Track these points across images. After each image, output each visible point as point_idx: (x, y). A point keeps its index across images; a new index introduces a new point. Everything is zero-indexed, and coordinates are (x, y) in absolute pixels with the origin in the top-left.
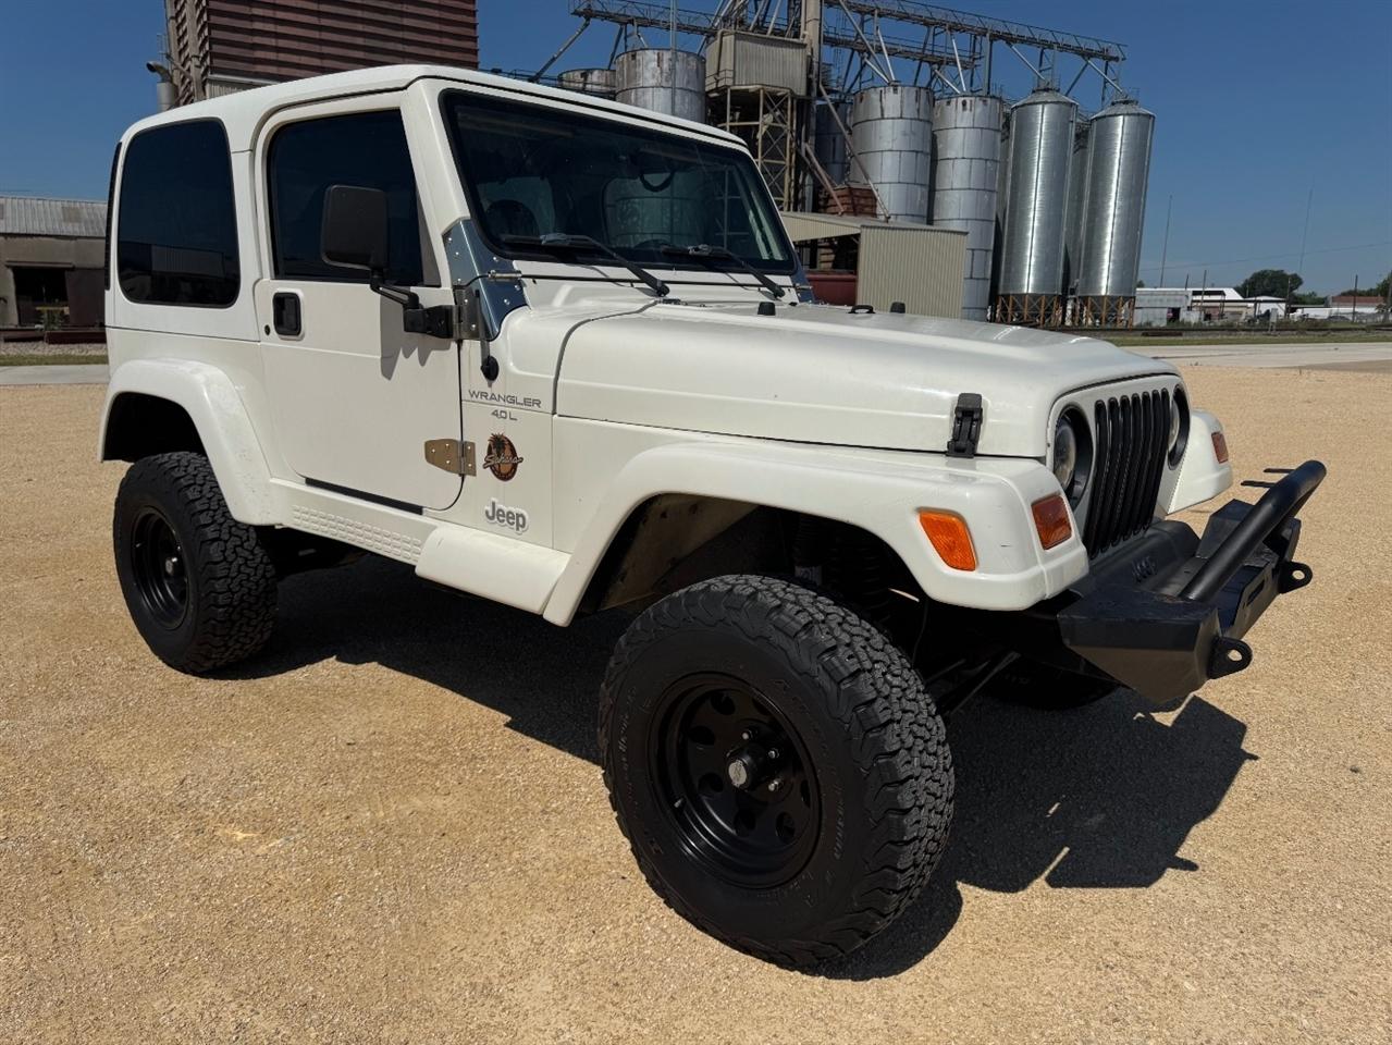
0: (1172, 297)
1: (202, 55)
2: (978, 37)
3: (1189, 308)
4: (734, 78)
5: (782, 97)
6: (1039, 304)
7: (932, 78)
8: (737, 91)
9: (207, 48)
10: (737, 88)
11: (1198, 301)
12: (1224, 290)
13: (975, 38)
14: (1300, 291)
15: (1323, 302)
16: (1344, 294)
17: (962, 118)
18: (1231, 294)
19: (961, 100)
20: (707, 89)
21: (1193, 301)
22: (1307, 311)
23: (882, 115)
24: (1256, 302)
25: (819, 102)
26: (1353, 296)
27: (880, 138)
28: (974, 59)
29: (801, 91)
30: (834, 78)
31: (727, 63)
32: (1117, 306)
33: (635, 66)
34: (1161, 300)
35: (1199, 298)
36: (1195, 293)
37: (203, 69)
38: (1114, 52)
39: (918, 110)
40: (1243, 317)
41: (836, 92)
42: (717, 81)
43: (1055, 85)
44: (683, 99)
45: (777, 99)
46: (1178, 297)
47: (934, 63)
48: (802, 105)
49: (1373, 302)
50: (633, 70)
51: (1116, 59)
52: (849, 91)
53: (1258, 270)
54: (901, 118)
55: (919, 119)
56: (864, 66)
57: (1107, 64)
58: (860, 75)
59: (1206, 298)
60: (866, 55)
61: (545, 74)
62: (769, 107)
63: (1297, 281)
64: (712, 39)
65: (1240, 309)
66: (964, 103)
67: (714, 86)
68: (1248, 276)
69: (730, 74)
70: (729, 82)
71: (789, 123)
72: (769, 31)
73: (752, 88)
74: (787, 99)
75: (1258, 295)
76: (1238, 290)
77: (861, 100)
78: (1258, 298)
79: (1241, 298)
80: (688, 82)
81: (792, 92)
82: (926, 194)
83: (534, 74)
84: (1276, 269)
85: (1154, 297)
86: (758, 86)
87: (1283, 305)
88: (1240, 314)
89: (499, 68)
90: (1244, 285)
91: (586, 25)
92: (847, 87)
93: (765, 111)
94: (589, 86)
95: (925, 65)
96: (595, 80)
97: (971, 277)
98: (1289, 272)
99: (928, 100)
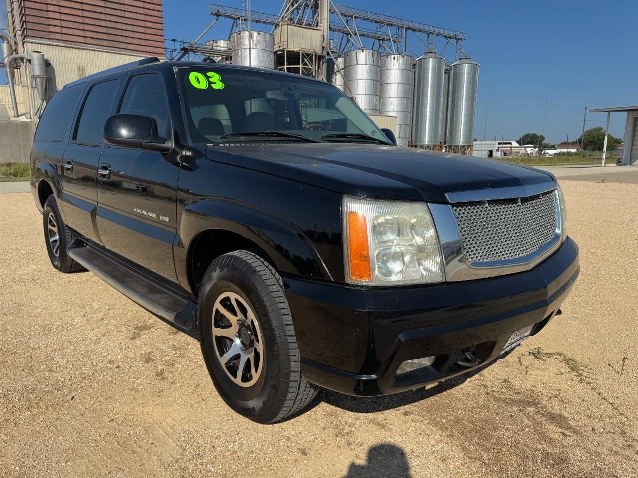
0: (490, 146)
1: (23, 30)
2: (400, 29)
3: (498, 151)
4: (288, 45)
5: (310, 54)
7: (380, 47)
8: (289, 51)
9: (25, 27)
10: (289, 49)
12: (512, 142)
13: (398, 29)
14: (544, 142)
15: (553, 147)
16: (562, 144)
17: (393, 65)
18: (515, 144)
19: (393, 56)
20: (275, 50)
21: (499, 147)
22: (547, 151)
23: (357, 63)
24: (525, 147)
25: (328, 57)
26: (566, 144)
27: (357, 74)
28: (398, 38)
29: (319, 52)
31: (284, 38)
32: (465, 150)
33: (240, 39)
34: (485, 147)
35: (501, 146)
36: (499, 144)
37: (23, 37)
38: (460, 36)
39: (373, 61)
40: (520, 154)
41: (336, 52)
42: (280, 47)
43: (435, 50)
44: (264, 54)
45: (308, 55)
46: (492, 146)
47: (380, 40)
48: (320, 58)
49: (574, 147)
50: (239, 41)
51: (461, 39)
53: (525, 134)
54: (366, 64)
55: (374, 65)
56: (348, 41)
57: (457, 42)
58: (347, 44)
59: (504, 146)
60: (349, 35)
62: (305, 59)
63: (542, 138)
64: (277, 27)
66: (394, 58)
67: (278, 49)
68: (521, 136)
69: (285, 43)
70: (286, 47)
71: (314, 66)
72: (304, 24)
73: (296, 50)
74: (313, 55)
76: (519, 142)
77: (347, 55)
78: (526, 146)
79: (519, 146)
80: (266, 47)
81: (315, 52)
82: (378, 99)
84: (533, 133)
85: (481, 146)
86: (299, 49)
87: (537, 149)
88: (519, 152)
90: (521, 139)
91: (218, 20)
92: (341, 51)
93: (303, 61)
94: (219, 48)
95: (377, 41)
96: (222, 45)
97: (399, 138)
98: (539, 135)
99: (378, 56)
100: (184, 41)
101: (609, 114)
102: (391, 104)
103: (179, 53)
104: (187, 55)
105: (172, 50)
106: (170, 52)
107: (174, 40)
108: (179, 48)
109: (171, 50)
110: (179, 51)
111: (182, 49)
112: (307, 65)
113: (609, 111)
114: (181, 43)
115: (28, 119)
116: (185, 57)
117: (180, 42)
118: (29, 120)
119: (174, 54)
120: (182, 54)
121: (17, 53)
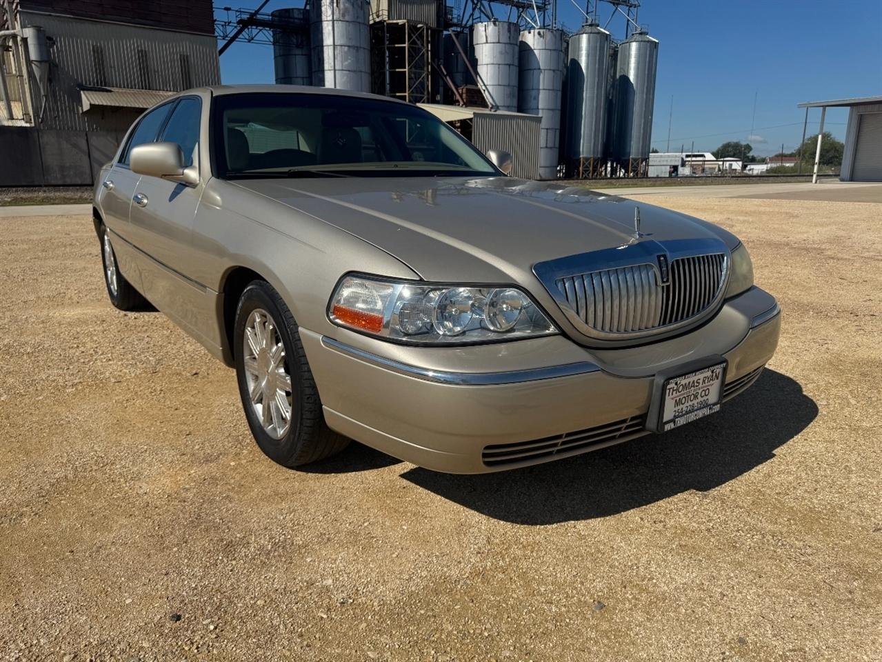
0: (672, 159)
3: (683, 164)
4: (388, 15)
5: (421, 27)
6: (589, 164)
7: (519, 17)
8: (391, 24)
10: (391, 21)
11: (689, 161)
12: (706, 154)
15: (763, 161)
16: (777, 156)
17: (538, 43)
18: (709, 156)
19: (537, 31)
20: (371, 22)
21: (686, 161)
22: (752, 167)
23: (487, 40)
24: (723, 161)
25: (445, 33)
26: (782, 157)
27: (486, 55)
28: (545, 5)
29: (433, 24)
30: (454, 16)
31: (384, 6)
32: (638, 164)
33: (321, 6)
34: (667, 161)
35: (689, 159)
36: (687, 156)
37: (15, 5)
39: (510, 38)
40: (716, 171)
41: (457, 26)
42: (378, 17)
43: (597, 22)
44: (355, 29)
45: (417, 29)
46: (677, 159)
47: (520, 7)
48: (434, 34)
49: (792, 160)
50: (320, 10)
51: (634, 6)
52: (466, 24)
53: (725, 142)
54: (499, 42)
55: (510, 43)
56: (474, 9)
57: (629, 10)
58: (472, 15)
59: (694, 159)
60: (476, 1)
61: (261, 11)
62: (412, 35)
63: (748, 148)
65: (713, 166)
66: (539, 33)
67: (376, 21)
68: (720, 146)
69: (386, 13)
70: (386, 18)
71: (426, 46)
73: (401, 22)
74: (423, 30)
75: (725, 157)
76: (713, 154)
77: (473, 30)
78: (725, 159)
79: (715, 159)
80: (358, 17)
81: (427, 25)
82: (517, 93)
83: (253, 12)
84: (735, 141)
85: (663, 159)
86: (405, 21)
87: (740, 163)
88: (715, 169)
89: (229, 7)
90: (718, 151)
92: (464, 23)
93: (410, 37)
94: (292, 20)
95: (514, 8)
96: (296, 16)
97: (546, 147)
98: (743, 143)
99: (516, 30)
100: (242, 10)
101: (824, 110)
102: (535, 98)
103: (236, 27)
104: (246, 30)
105: (225, 23)
106: (223, 26)
107: (227, 9)
108: (234, 20)
109: (223, 23)
110: (236, 25)
111: (239, 22)
112: (416, 44)
113: (824, 107)
114: (238, 13)
115: (26, 122)
116: (243, 33)
117: (236, 11)
118: (28, 125)
119: (229, 29)
120: (239, 28)
121: (8, 29)
